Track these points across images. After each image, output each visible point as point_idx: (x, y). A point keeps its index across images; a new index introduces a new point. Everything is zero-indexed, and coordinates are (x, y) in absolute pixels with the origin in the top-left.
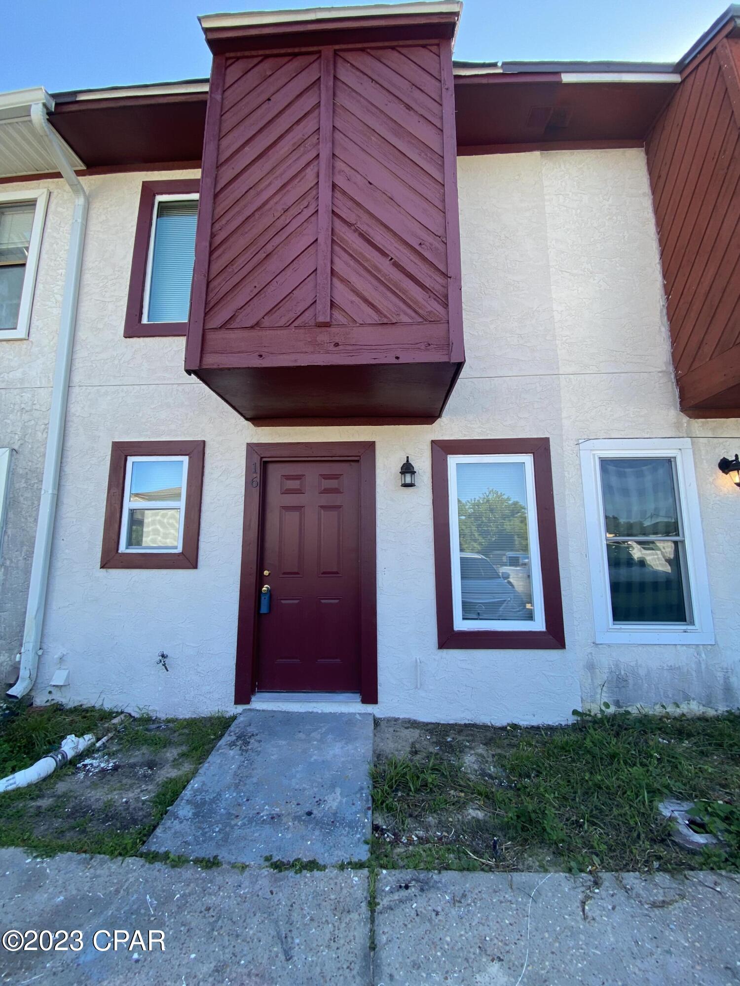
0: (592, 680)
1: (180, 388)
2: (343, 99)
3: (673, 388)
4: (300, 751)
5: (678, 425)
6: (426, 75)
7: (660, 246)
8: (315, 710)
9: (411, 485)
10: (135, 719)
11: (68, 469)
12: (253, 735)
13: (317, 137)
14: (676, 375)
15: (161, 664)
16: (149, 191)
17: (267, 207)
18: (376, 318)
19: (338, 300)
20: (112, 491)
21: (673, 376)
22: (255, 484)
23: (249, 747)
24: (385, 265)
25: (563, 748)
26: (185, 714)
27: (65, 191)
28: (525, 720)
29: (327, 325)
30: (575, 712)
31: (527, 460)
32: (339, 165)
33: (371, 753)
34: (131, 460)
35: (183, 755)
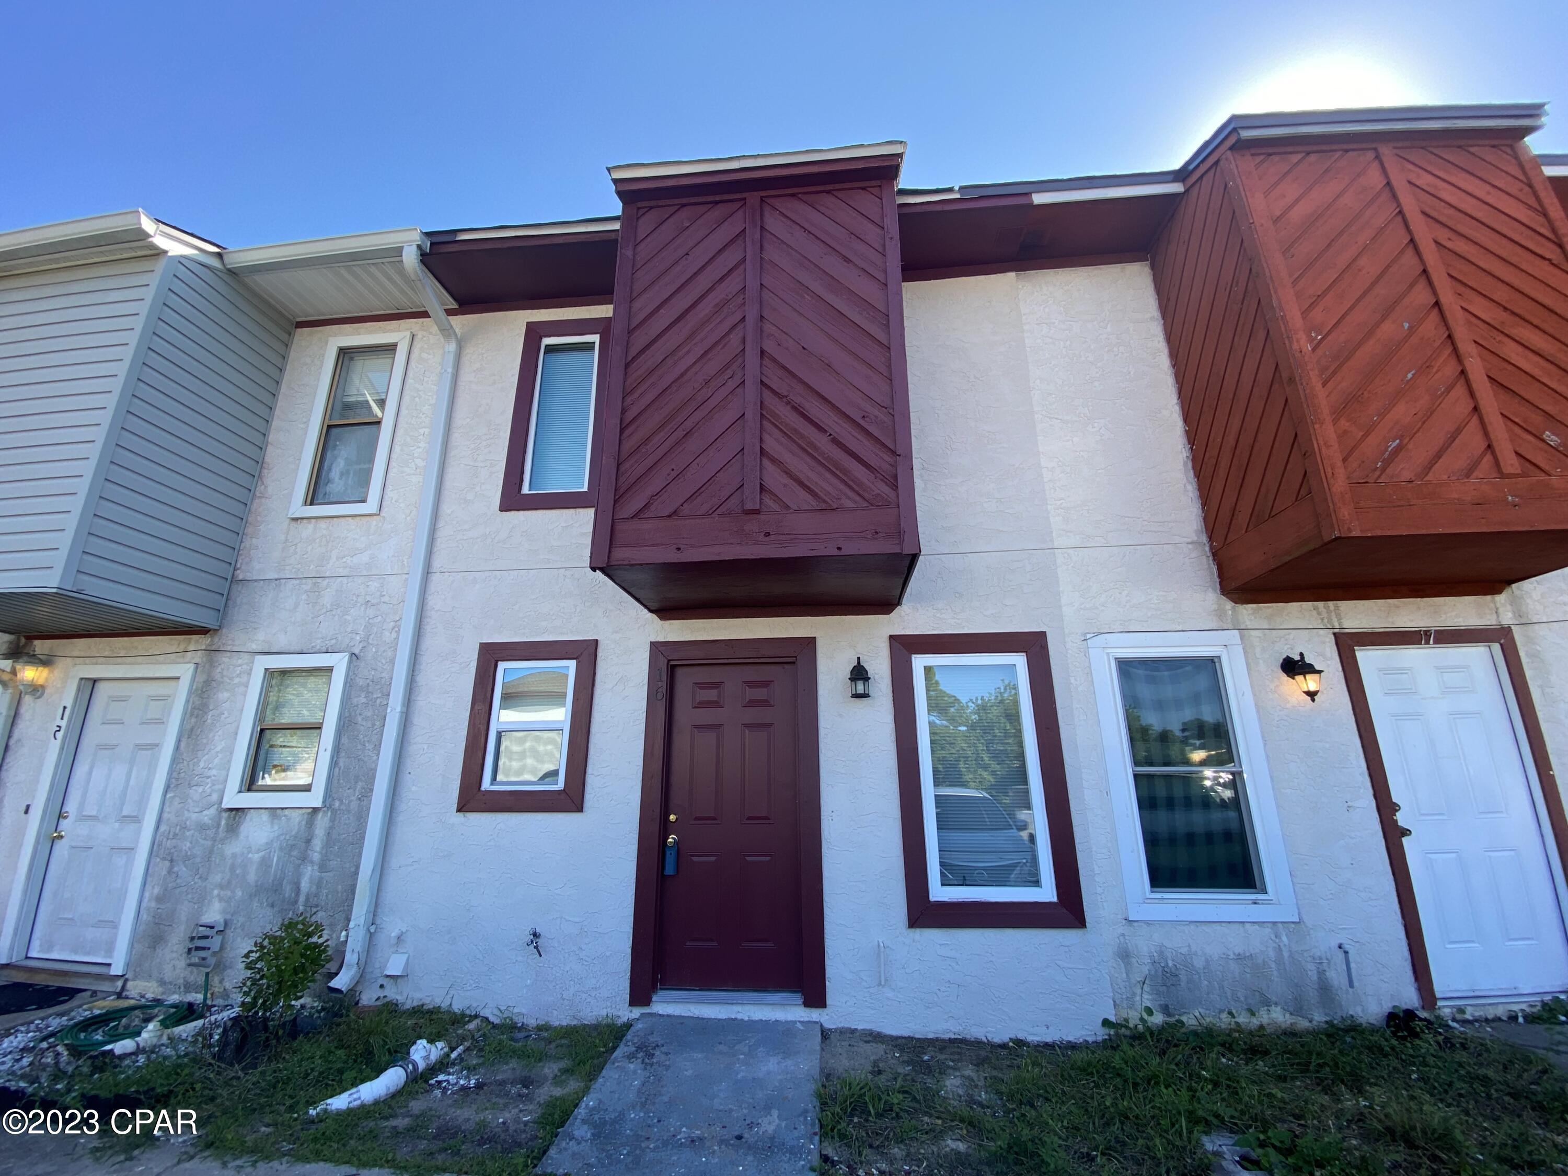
0: (1127, 974)
1: (568, 573)
2: (772, 253)
3: (1209, 564)
4: (722, 1066)
5: (1220, 614)
6: (866, 222)
7: (1177, 383)
8: (739, 1016)
9: (865, 696)
10: (495, 1026)
11: (421, 679)
12: (658, 1046)
13: (742, 297)
14: (1211, 548)
15: (532, 947)
16: (534, 333)
17: (685, 378)
18: (813, 503)
19: (769, 482)
20: (476, 707)
21: (1207, 549)
22: (659, 697)
23: (655, 1060)
24: (822, 441)
25: (1083, 1070)
26: (561, 1018)
27: (431, 333)
28: (1036, 1034)
29: (757, 512)
30: (1106, 1023)
31: (1019, 661)
32: (768, 327)
33: (818, 1069)
34: (502, 666)
35: (566, 1071)
